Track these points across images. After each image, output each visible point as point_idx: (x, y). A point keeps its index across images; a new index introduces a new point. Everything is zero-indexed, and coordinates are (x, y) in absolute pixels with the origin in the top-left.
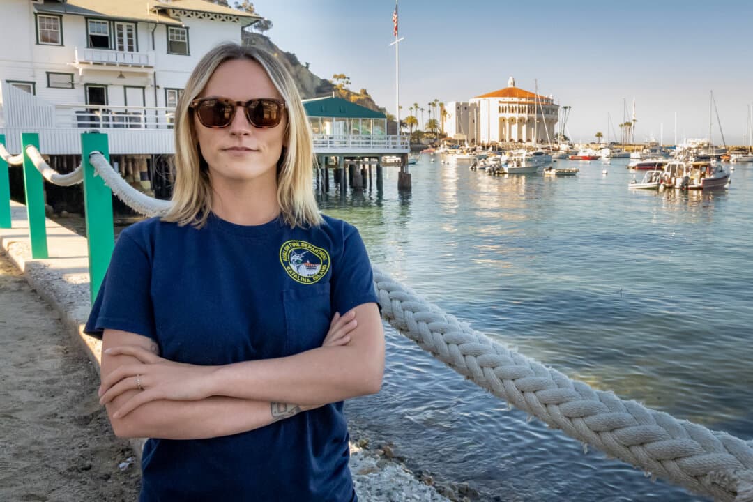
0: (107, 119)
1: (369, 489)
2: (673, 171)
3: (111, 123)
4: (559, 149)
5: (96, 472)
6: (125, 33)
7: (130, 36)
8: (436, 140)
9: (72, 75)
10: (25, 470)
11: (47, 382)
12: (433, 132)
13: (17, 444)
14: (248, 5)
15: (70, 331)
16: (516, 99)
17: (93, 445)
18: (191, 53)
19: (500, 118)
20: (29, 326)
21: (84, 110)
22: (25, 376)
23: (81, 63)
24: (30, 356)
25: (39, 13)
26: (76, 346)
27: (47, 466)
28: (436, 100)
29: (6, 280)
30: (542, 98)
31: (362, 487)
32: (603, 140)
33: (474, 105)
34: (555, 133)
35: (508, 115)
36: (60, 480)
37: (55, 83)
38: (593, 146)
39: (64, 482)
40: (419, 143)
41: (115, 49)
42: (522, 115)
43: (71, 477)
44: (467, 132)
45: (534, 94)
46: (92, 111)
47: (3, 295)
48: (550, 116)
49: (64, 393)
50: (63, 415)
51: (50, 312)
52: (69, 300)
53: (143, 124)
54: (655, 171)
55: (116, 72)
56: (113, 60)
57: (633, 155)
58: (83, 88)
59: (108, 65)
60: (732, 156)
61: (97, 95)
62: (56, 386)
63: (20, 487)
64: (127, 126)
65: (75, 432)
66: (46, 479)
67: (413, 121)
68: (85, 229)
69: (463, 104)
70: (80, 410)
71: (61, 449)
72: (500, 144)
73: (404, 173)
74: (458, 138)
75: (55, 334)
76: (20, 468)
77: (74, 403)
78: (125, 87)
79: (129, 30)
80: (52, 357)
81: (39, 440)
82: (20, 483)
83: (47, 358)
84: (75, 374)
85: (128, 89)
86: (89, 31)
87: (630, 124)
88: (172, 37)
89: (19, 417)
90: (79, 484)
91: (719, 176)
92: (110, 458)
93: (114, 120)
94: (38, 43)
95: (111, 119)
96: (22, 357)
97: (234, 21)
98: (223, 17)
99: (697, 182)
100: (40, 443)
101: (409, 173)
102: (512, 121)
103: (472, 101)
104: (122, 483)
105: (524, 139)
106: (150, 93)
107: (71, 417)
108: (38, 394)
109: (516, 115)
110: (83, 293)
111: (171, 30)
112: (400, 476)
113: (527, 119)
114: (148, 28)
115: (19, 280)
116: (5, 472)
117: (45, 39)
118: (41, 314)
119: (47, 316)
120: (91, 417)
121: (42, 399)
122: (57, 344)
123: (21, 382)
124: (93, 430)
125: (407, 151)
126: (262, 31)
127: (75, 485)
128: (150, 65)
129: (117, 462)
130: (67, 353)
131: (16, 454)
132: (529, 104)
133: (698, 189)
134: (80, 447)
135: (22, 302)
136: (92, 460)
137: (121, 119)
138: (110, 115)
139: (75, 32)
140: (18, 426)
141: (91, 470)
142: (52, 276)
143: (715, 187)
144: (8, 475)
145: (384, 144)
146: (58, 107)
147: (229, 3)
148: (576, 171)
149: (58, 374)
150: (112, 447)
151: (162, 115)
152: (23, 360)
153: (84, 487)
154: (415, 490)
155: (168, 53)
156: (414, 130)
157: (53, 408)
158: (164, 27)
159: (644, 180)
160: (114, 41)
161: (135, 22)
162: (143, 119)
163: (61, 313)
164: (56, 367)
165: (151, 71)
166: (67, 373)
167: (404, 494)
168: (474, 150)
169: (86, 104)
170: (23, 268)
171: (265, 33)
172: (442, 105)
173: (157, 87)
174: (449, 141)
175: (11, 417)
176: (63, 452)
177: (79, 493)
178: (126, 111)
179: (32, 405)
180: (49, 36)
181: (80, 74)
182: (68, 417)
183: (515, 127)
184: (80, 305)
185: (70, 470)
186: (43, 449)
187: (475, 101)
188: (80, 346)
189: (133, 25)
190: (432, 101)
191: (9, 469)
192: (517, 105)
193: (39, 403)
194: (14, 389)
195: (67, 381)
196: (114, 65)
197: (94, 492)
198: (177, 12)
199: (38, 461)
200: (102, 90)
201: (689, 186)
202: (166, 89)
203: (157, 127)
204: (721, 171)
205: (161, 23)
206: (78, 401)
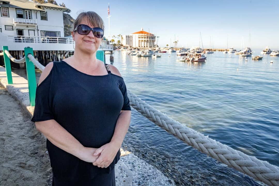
0: (24, 40)
1: (126, 162)
2: (190, 56)
3: (25, 41)
4: (155, 49)
5: (39, 154)
6: (28, 13)
7: (29, 14)
8: (120, 46)
9: (13, 26)
10: (18, 154)
11: (19, 125)
12: (119, 44)
13: (14, 145)
14: (64, 5)
15: (23, 108)
16: (143, 34)
17: (37, 145)
18: (48, 20)
19: (139, 40)
20: (11, 106)
21: (17, 37)
22: (13, 123)
23: (15, 23)
24: (13, 116)
25: (1, 7)
26: (26, 112)
27: (24, 153)
28: (120, 35)
29: (1, 91)
30: (151, 34)
31: (124, 161)
32: (168, 47)
33: (131, 36)
34: (155, 44)
35: (141, 39)
36: (29, 157)
37: (7, 29)
38: (166, 49)
39: (30, 158)
40: (115, 47)
41: (25, 18)
42: (145, 39)
43: (32, 156)
44: (129, 44)
45: (148, 33)
46: (19, 37)
47: (1, 96)
48: (153, 40)
49: (25, 128)
50: (26, 136)
51: (16, 101)
52: (22, 98)
53: (34, 41)
54: (185, 56)
55: (26, 25)
56: (24, 22)
57: (177, 51)
58: (16, 30)
59: (23, 23)
60: (206, 51)
61: (20, 32)
62: (22, 126)
63: (17, 160)
64: (30, 42)
65: (31, 141)
66: (25, 157)
67: (113, 41)
68: (27, 77)
69: (128, 36)
70: (31, 134)
71: (27, 147)
72: (139, 48)
73: (112, 57)
74: (126, 46)
75: (19, 109)
76: (16, 154)
77: (28, 132)
78: (29, 30)
79: (29, 12)
80: (19, 116)
81: (20, 144)
82: (17, 159)
83: (18, 117)
84: (27, 122)
85: (29, 31)
86: (17, 12)
87: (176, 42)
88: (42, 15)
89: (13, 136)
90: (35, 159)
91: (203, 58)
92: (43, 150)
93: (26, 40)
94: (1, 16)
95: (25, 40)
96: (11, 116)
97: (61, 10)
98: (57, 9)
99: (196, 59)
100: (21, 145)
101: (113, 56)
102: (142, 41)
103: (130, 35)
104: (48, 158)
105: (146, 46)
106: (36, 32)
107: (29, 136)
108: (17, 129)
109: (143, 39)
110: (26, 95)
111: (42, 13)
112: (134, 157)
113: (146, 40)
114: (35, 12)
115: (5, 91)
116: (12, 155)
117: (4, 15)
118: (14, 102)
119: (15, 103)
120: (34, 136)
121: (19, 130)
122: (20, 112)
123: (12, 125)
124: (36, 140)
125: (112, 50)
126: (68, 13)
127: (34, 159)
128: (36, 23)
129: (45, 151)
130: (24, 115)
131: (14, 149)
132: (147, 36)
133: (197, 61)
134: (33, 146)
135: (7, 98)
136: (37, 150)
137: (28, 40)
138: (24, 39)
139: (13, 13)
140: (13, 140)
141: (38, 154)
142: (15, 90)
143: (202, 61)
144: (13, 156)
145: (106, 48)
146: (9, 36)
147: (58, 4)
148: (161, 56)
149: (22, 122)
150: (43, 146)
151: (40, 39)
152: (11, 117)
153: (37, 160)
154: (140, 162)
155: (41, 20)
156: (113, 44)
157: (22, 134)
158: (40, 12)
159: (181, 58)
160: (25, 16)
161: (31, 10)
162: (34, 40)
163: (20, 102)
164: (21, 120)
165: (36, 25)
166: (25, 121)
167: (137, 163)
168: (131, 49)
169: (17, 35)
170: (6, 87)
171: (69, 14)
172: (121, 36)
173: (38, 30)
174: (124, 47)
175: (10, 136)
176: (28, 148)
177: (36, 162)
178: (29, 37)
179: (16, 132)
180: (5, 14)
181: (15, 26)
182: (28, 136)
183: (143, 43)
184: (25, 100)
185: (31, 154)
186: (22, 147)
187: (131, 35)
188: (27, 112)
189: (30, 11)
190: (119, 35)
191: (13, 154)
192: (144, 36)
193: (18, 131)
194: (10, 127)
195: (25, 124)
196: (25, 23)
197: (40, 161)
198: (43, 7)
199: (21, 151)
200: (22, 31)
201: (194, 61)
202: (41, 31)
203: (39, 42)
204: (204, 56)
205: (39, 10)
206: (29, 131)
